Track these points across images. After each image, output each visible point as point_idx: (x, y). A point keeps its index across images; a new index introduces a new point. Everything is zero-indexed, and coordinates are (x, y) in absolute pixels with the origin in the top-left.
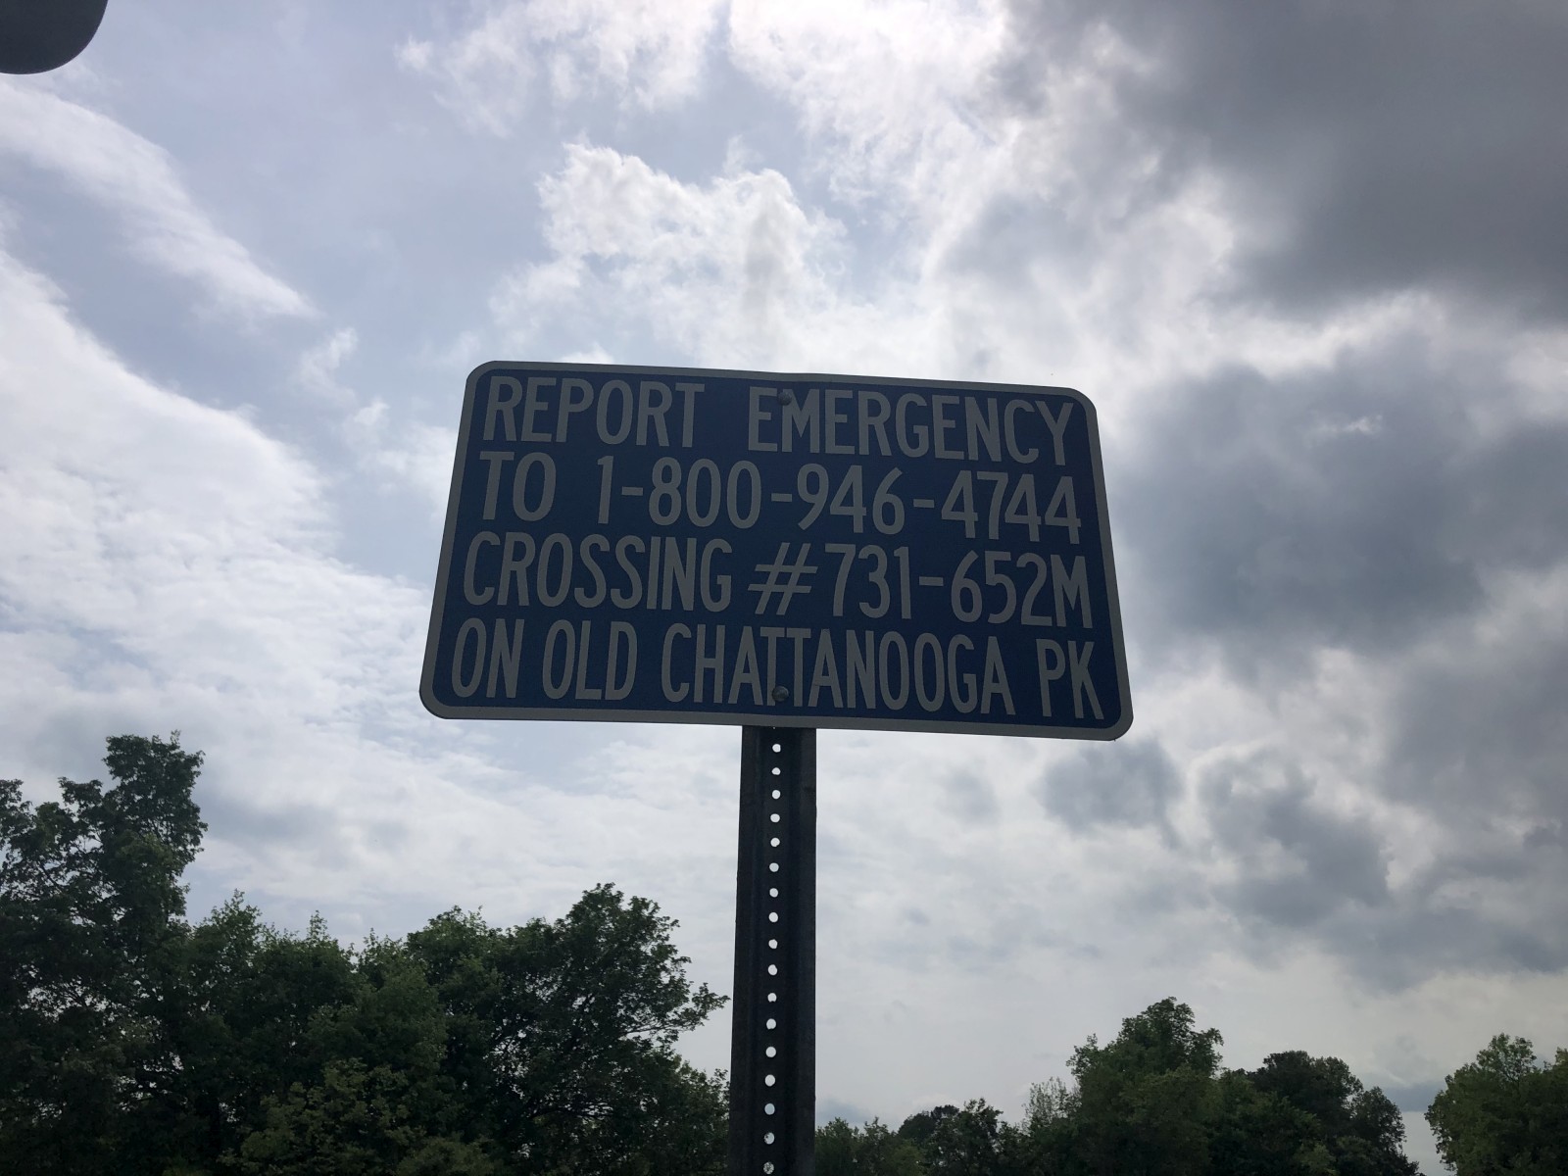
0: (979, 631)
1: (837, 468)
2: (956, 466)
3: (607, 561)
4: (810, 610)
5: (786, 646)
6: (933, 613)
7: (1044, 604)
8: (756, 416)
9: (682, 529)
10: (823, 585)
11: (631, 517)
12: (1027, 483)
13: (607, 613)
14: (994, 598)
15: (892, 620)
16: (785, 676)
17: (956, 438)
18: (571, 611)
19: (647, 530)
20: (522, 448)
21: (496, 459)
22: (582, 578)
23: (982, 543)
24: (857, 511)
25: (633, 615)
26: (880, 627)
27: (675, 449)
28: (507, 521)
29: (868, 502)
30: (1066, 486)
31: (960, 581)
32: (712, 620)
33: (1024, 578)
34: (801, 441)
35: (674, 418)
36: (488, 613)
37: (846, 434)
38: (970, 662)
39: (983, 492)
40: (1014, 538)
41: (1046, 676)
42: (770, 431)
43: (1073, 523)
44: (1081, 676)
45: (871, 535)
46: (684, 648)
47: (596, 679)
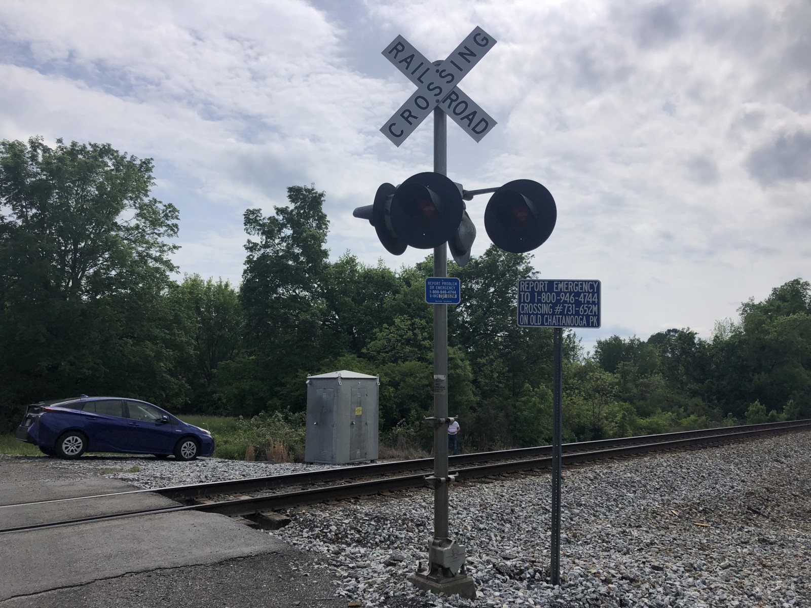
0: (583, 315)
1: (566, 293)
2: (581, 293)
3: (537, 307)
4: (562, 313)
5: (559, 318)
6: (577, 313)
7: (591, 312)
8: (555, 286)
9: (546, 303)
10: (563, 310)
11: (539, 301)
12: (591, 294)
13: (537, 314)
14: (585, 311)
15: (572, 314)
16: (559, 321)
17: (581, 288)
18: (533, 314)
19: (542, 303)
20: (525, 292)
21: (522, 293)
22: (534, 310)
23: (584, 304)
24: (568, 300)
25: (540, 314)
26: (570, 315)
27: (545, 292)
28: (524, 302)
29: (570, 298)
30: (596, 295)
31: (581, 309)
32: (550, 315)
33: (589, 308)
34: (561, 289)
35: (544, 287)
36: (523, 314)
37: (567, 288)
38: (582, 319)
39: (585, 296)
40: (588, 302)
41: (591, 321)
42: (557, 288)
43: (596, 300)
44: (595, 321)
45: (570, 303)
46: (547, 318)
47: (537, 322)
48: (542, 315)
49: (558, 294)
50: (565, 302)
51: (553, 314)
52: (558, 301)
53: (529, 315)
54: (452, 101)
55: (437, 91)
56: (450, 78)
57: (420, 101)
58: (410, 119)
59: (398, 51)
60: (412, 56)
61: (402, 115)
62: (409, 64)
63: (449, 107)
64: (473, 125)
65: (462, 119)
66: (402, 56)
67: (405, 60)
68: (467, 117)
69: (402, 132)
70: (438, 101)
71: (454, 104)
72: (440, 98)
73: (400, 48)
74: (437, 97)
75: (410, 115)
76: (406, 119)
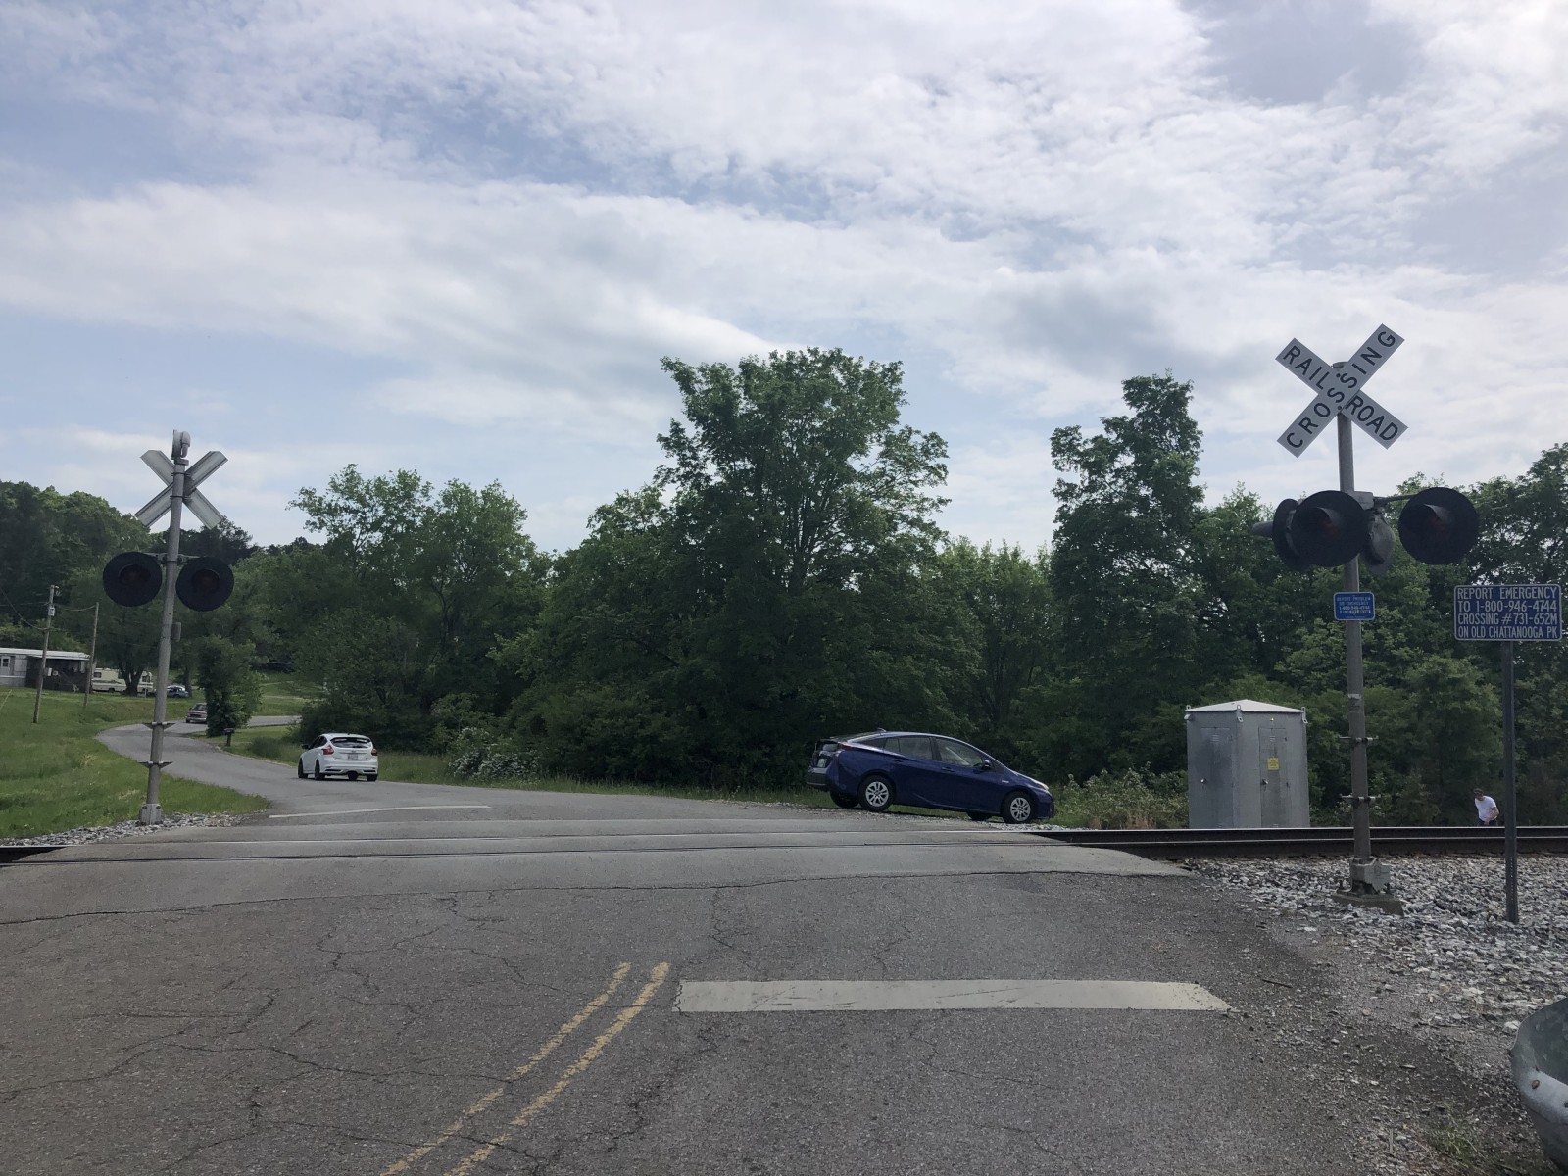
0: (1538, 626)
1: (1515, 601)
2: (1535, 600)
3: (1479, 617)
4: (1511, 624)
5: (1508, 629)
6: (1531, 623)
7: (1549, 621)
8: (1502, 593)
9: (1491, 612)
10: (1513, 620)
11: (1483, 611)
12: (1548, 602)
14: (1541, 621)
15: (1524, 625)
18: (1474, 625)
20: (1464, 600)
21: (1460, 602)
23: (1540, 612)
24: (1519, 608)
25: (1485, 625)
27: (1488, 599)
28: (1463, 612)
29: (1521, 607)
30: (1554, 602)
31: (1536, 618)
32: (1496, 626)
33: (1546, 617)
34: (1509, 597)
35: (1488, 594)
36: (1463, 625)
37: (1517, 595)
38: (1537, 631)
39: (1540, 603)
40: (1545, 611)
41: (1548, 632)
42: (1504, 595)
43: (1555, 608)
44: (1554, 632)
45: (1521, 612)
46: (1492, 630)
47: (1479, 634)
48: (1487, 626)
49: (1505, 602)
50: (1515, 611)
51: (1500, 624)
52: (1506, 610)
53: (1470, 626)
54: (1356, 406)
55: (1339, 397)
56: (1352, 382)
57: (1319, 408)
58: (1309, 428)
59: (1294, 356)
60: (1309, 361)
61: (1301, 424)
62: (1306, 369)
63: (1353, 413)
64: (1380, 432)
65: (1368, 425)
66: (1298, 361)
67: (1302, 365)
68: (1374, 422)
69: (1302, 441)
70: (1339, 407)
71: (1358, 409)
72: (1343, 404)
73: (1295, 352)
74: (1338, 404)
75: (1310, 424)
76: (1306, 428)
